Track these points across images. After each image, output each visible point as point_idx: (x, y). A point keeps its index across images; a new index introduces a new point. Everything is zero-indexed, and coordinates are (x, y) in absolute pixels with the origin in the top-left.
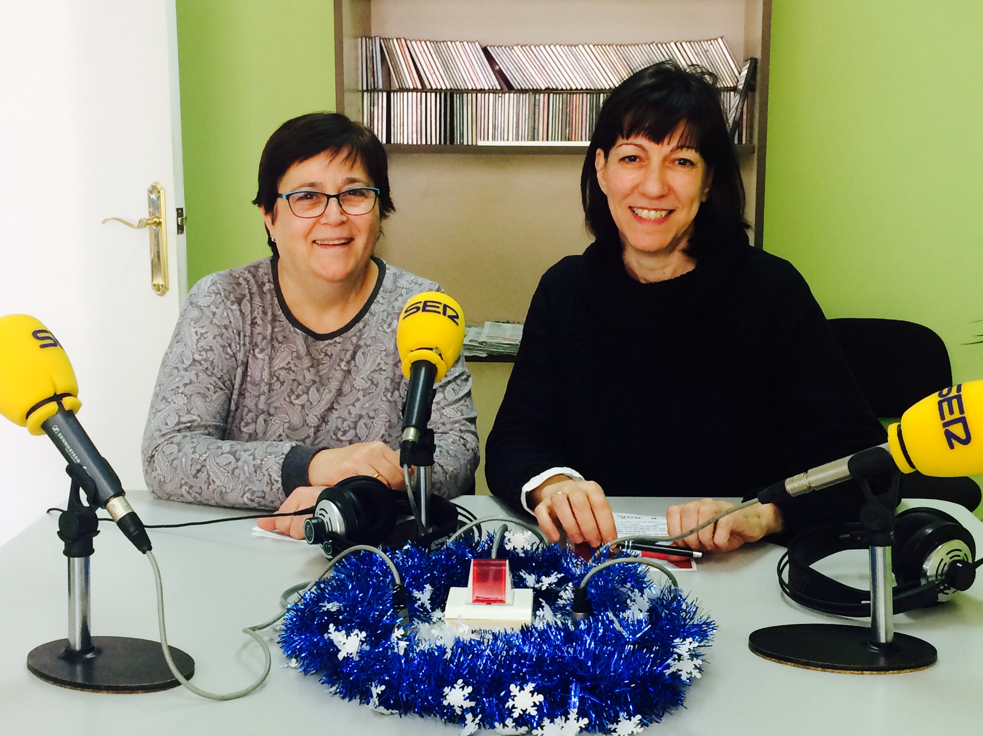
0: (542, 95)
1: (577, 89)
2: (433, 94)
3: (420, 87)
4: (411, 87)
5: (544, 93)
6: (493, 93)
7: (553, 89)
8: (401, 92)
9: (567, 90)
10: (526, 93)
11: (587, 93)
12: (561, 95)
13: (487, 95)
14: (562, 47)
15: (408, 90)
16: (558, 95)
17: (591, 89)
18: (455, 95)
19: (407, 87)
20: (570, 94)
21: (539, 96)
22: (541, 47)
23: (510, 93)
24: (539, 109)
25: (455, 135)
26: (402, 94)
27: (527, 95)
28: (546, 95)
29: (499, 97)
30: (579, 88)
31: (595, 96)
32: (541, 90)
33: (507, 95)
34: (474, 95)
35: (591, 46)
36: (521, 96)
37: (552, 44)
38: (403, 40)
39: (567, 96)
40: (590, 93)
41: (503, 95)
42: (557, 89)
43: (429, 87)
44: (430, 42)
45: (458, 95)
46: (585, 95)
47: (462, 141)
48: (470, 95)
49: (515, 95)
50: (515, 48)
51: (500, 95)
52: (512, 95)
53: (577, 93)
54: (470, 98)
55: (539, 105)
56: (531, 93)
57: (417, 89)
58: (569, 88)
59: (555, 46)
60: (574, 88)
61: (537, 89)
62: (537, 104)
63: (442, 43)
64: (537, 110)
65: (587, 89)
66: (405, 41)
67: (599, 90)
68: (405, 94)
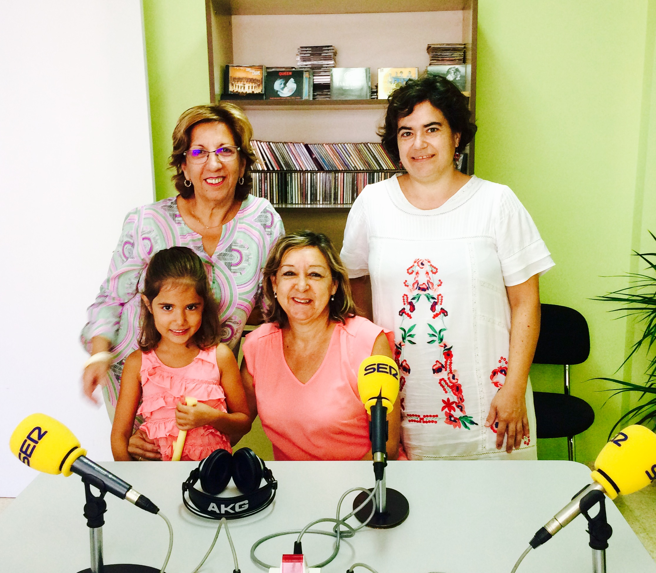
0: (340, 174)
1: (360, 170)
2: (274, 174)
3: (266, 169)
4: (261, 169)
5: (341, 173)
6: (310, 173)
7: (347, 170)
8: (254, 173)
9: (355, 170)
10: (330, 172)
11: (367, 172)
12: (351, 174)
13: (306, 174)
14: (351, 144)
15: (258, 171)
16: (349, 174)
17: (369, 170)
18: (287, 175)
19: (258, 169)
20: (357, 173)
21: (338, 175)
22: (339, 145)
23: (320, 173)
24: (338, 181)
25: (288, 198)
26: (255, 174)
27: (331, 174)
28: (342, 174)
29: (314, 175)
30: (362, 169)
31: (371, 174)
32: (340, 170)
33: (319, 174)
34: (299, 174)
35: (369, 144)
36: (327, 174)
37: (346, 143)
38: (255, 141)
39: (355, 174)
40: (369, 172)
41: (316, 174)
42: (349, 170)
43: (271, 169)
44: (272, 143)
45: (289, 174)
46: (365, 173)
47: (292, 201)
48: (296, 174)
49: (324, 174)
50: (324, 145)
51: (315, 174)
52: (322, 173)
53: (360, 172)
54: (296, 175)
55: (338, 180)
56: (333, 173)
57: (264, 170)
58: (356, 169)
59: (347, 144)
60: (359, 169)
61: (337, 170)
62: (337, 179)
63: (279, 143)
64: (337, 183)
65: (366, 170)
66: (257, 141)
67: (374, 170)
68: (257, 174)
